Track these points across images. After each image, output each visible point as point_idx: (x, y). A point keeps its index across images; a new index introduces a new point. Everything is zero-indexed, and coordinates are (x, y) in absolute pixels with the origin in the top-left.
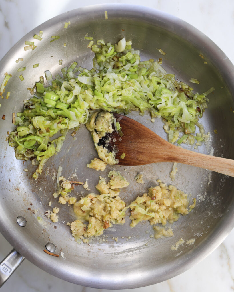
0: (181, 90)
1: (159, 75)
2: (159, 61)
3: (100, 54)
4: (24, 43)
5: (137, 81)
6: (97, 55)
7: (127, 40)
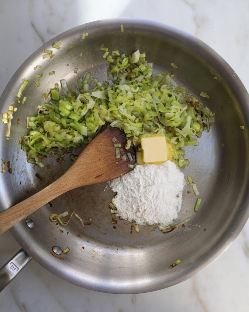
0: (190, 104)
1: (170, 88)
2: (171, 74)
3: (114, 65)
4: (43, 51)
5: (149, 92)
6: (111, 65)
7: (141, 53)
